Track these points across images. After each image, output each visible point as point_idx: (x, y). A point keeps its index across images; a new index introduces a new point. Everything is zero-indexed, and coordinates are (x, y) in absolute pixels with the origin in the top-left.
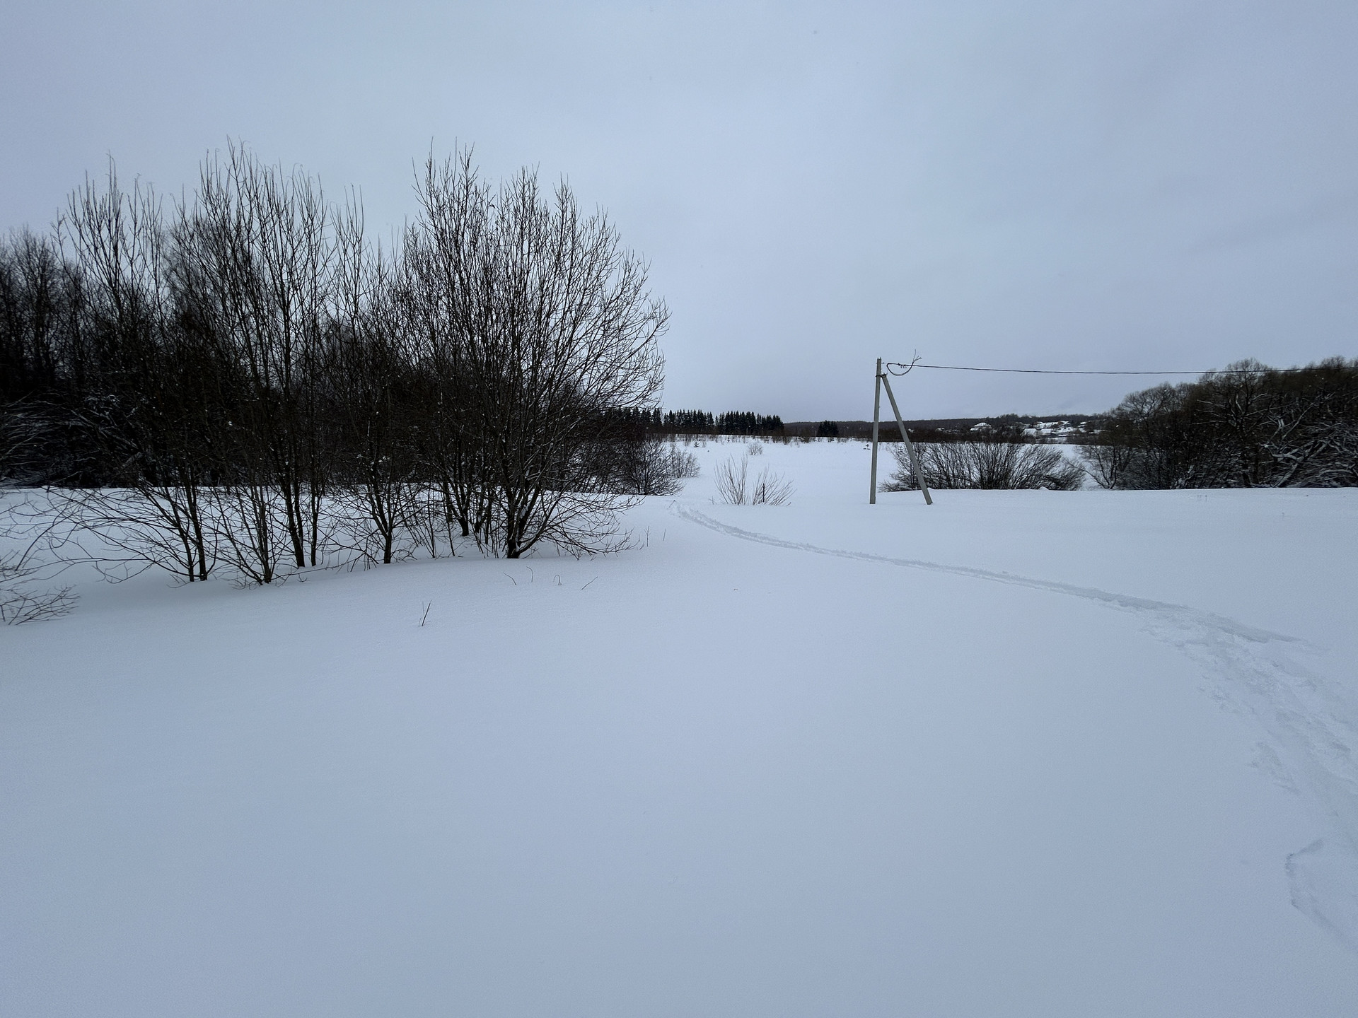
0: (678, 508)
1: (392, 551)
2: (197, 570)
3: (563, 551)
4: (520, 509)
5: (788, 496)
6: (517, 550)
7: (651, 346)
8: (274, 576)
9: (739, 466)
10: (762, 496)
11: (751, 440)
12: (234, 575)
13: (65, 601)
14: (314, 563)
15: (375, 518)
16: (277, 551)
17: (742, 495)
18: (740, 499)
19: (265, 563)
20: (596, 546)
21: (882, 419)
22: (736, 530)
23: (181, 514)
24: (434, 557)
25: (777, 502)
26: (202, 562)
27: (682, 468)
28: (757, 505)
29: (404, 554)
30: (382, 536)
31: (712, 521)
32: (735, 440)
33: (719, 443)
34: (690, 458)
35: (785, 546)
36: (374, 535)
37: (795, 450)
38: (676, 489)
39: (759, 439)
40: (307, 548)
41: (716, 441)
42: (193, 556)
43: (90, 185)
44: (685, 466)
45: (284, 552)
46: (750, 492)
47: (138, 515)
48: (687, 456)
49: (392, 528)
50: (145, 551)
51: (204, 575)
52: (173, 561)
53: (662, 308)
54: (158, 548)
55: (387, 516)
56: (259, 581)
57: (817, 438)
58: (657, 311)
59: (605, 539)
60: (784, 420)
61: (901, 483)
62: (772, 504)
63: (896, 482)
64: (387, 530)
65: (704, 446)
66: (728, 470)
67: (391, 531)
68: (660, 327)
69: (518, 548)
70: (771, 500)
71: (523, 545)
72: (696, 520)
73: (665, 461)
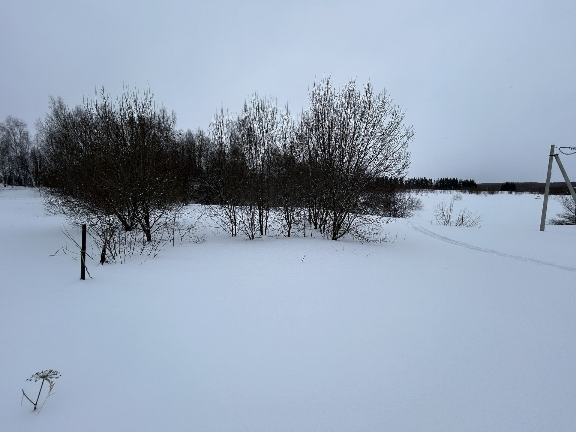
0: (412, 224)
1: (291, 232)
2: (234, 233)
3: (355, 240)
4: (339, 220)
5: (479, 223)
6: (336, 237)
7: (404, 149)
8: (254, 237)
9: (448, 206)
10: (461, 222)
11: (455, 193)
12: (243, 236)
13: (204, 239)
14: (265, 234)
15: (286, 220)
16: (256, 229)
17: (449, 221)
18: (448, 222)
19: (252, 233)
20: (371, 239)
21: (552, 181)
22: (445, 238)
23: (231, 214)
24: (305, 236)
25: (471, 226)
26: (235, 230)
27: (413, 206)
28: (458, 227)
29: (294, 234)
30: (288, 227)
31: (431, 233)
32: (445, 192)
33: (435, 194)
34: (418, 200)
35: (477, 249)
36: (285, 226)
37: (484, 198)
38: (410, 216)
39: (460, 192)
40: (264, 229)
41: (434, 193)
42: (233, 228)
43: (217, 113)
44: (415, 205)
45: (258, 230)
46: (454, 219)
47: (222, 214)
48: (417, 200)
49: (291, 224)
50: (222, 225)
51: (235, 235)
52: (228, 229)
53: (411, 130)
54: (225, 225)
55: (290, 219)
56: (250, 239)
57: (500, 192)
58: (409, 132)
59: (376, 236)
60: (477, 182)
61: (566, 220)
62: (468, 226)
63: (562, 219)
64: (289, 224)
65: (426, 195)
66: (441, 207)
67: (291, 225)
68: (409, 139)
69: (337, 236)
70: (468, 224)
71: (339, 235)
72: (422, 231)
73: (405, 202)
